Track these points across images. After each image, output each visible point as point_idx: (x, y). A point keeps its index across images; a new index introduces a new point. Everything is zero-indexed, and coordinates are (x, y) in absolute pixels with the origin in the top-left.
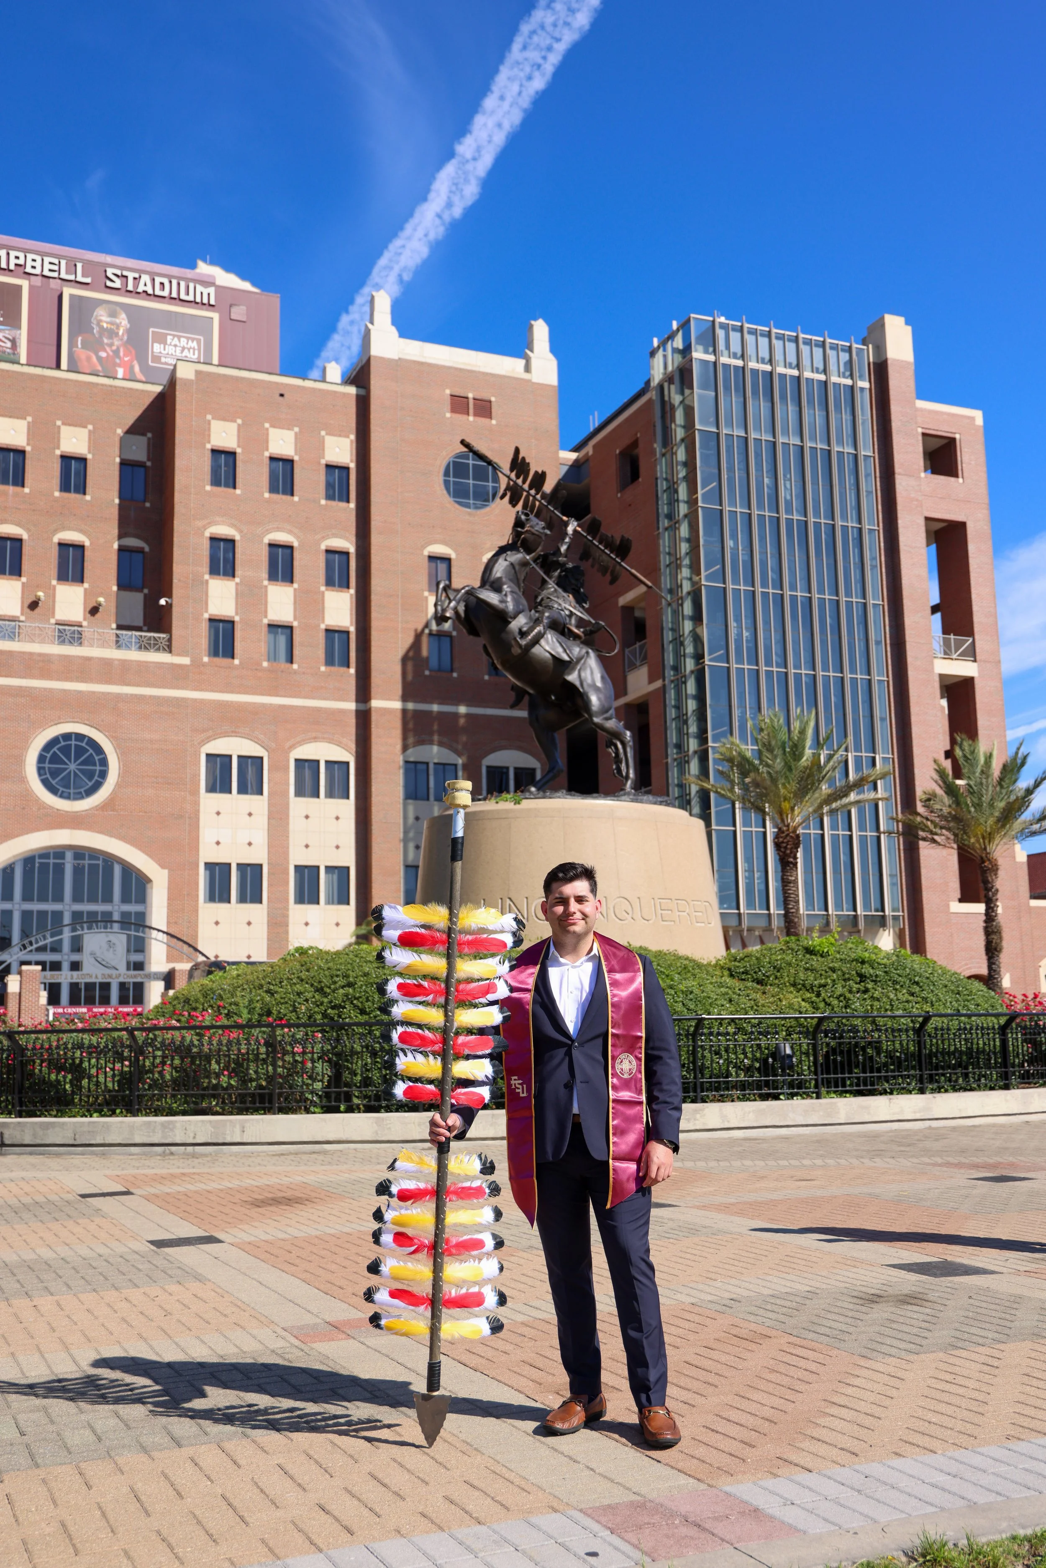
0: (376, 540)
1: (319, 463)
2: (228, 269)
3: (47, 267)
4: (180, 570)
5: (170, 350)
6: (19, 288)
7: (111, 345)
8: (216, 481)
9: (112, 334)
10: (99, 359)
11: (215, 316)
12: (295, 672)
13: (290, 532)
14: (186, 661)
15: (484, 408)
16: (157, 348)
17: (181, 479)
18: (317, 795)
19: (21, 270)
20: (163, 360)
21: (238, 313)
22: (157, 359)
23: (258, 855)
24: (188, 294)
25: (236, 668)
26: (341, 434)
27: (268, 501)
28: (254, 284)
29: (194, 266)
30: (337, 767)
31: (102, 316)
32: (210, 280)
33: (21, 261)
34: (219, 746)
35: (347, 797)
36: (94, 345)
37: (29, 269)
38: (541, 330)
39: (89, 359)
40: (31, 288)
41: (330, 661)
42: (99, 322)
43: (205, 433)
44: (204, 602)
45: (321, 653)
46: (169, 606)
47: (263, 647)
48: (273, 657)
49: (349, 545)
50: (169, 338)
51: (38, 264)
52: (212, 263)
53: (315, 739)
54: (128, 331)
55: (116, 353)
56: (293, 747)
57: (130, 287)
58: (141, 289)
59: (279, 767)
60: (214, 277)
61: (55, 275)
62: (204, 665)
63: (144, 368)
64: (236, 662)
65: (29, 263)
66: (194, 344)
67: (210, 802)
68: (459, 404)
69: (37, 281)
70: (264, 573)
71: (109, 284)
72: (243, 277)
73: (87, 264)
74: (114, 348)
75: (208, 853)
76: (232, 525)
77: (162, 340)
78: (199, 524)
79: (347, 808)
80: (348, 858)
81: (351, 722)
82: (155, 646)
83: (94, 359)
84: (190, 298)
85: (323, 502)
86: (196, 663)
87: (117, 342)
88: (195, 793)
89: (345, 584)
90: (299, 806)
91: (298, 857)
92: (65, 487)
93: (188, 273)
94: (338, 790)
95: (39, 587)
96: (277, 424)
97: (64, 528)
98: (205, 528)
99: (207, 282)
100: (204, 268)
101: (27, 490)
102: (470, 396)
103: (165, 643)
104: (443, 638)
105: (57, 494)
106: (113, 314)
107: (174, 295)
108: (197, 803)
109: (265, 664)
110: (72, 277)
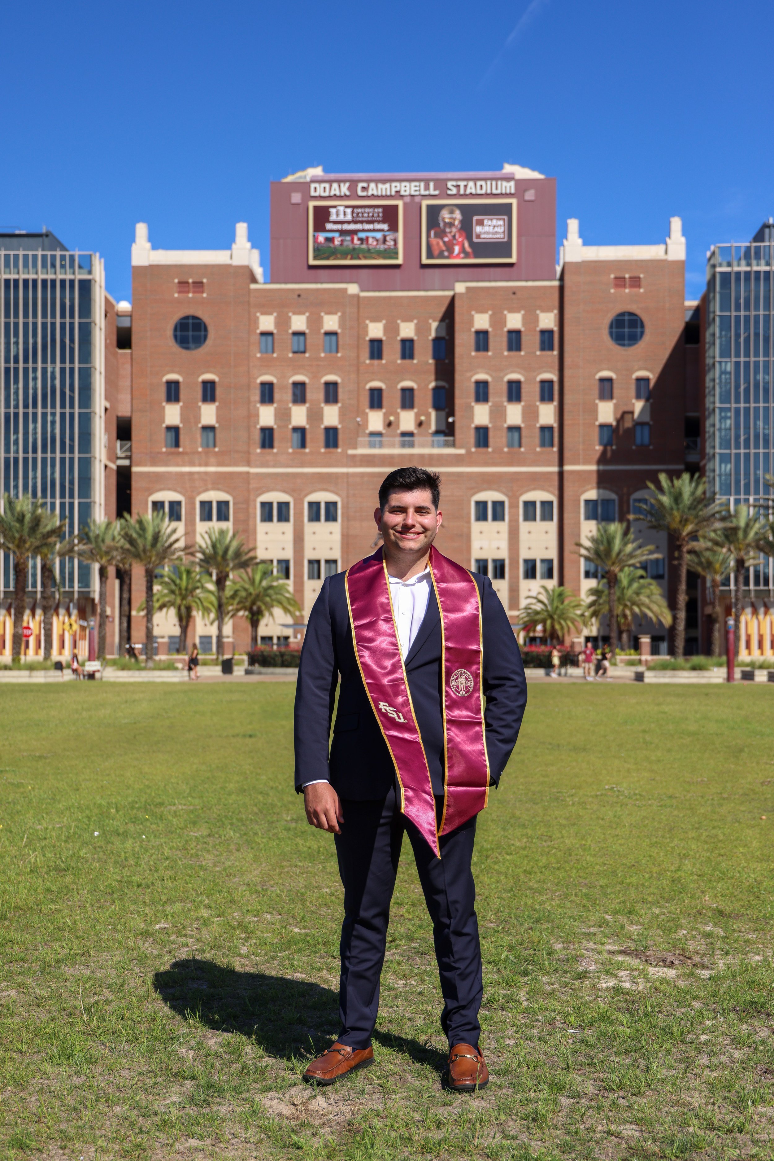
0: (567, 373)
1: (535, 330)
2: (523, 165)
3: (413, 189)
4: (459, 402)
5: (486, 229)
6: (396, 207)
7: (451, 232)
8: (478, 349)
9: (451, 225)
10: (444, 243)
11: (514, 201)
12: (522, 453)
13: (519, 373)
14: (462, 451)
15: (636, 282)
16: (478, 229)
17: (459, 350)
18: (534, 519)
19: (398, 195)
20: (482, 236)
21: (530, 195)
22: (478, 236)
23: (503, 554)
24: (497, 189)
25: (490, 453)
26: (549, 310)
27: (507, 357)
28: (541, 172)
29: (501, 168)
30: (547, 505)
31: (445, 215)
32: (511, 176)
33: (398, 189)
34: (482, 496)
35: (551, 519)
36: (440, 235)
37: (402, 193)
38: (676, 224)
39: (438, 244)
40: (405, 205)
41: (543, 445)
42: (444, 219)
43: (471, 321)
44: (471, 418)
45: (537, 440)
46: (454, 422)
47: (504, 440)
48: (510, 445)
49: (552, 376)
50: (486, 222)
51: (408, 189)
52: (513, 163)
53: (534, 489)
54: (462, 222)
55: (454, 237)
56: (521, 494)
57: (462, 192)
58: (468, 192)
59: (514, 506)
60: (513, 174)
61: (417, 193)
62: (472, 453)
63: (472, 244)
64: (490, 450)
65: (403, 189)
66: (501, 223)
67: (476, 527)
68: (620, 282)
69: (408, 199)
70: (505, 398)
71: (449, 192)
72: (533, 169)
73: (437, 181)
74: (453, 234)
75: (476, 554)
76: (487, 373)
77: (481, 223)
78: (468, 374)
79: (552, 526)
80: (553, 554)
81: (556, 478)
82: (446, 445)
83: (441, 243)
84: (499, 192)
85: (538, 353)
86: (469, 452)
87: (454, 230)
88: (469, 522)
89: (551, 399)
90: (524, 526)
91: (525, 554)
92: (404, 357)
93: (497, 174)
94: (547, 516)
95: (391, 414)
96: (511, 311)
97: (403, 380)
98: (471, 376)
99: (509, 178)
100: (508, 169)
101: (384, 362)
102: (627, 276)
103: (451, 442)
104: (605, 428)
105: (399, 361)
106: (452, 212)
107: (494, 183)
108: (469, 528)
109: (506, 450)
110: (427, 193)
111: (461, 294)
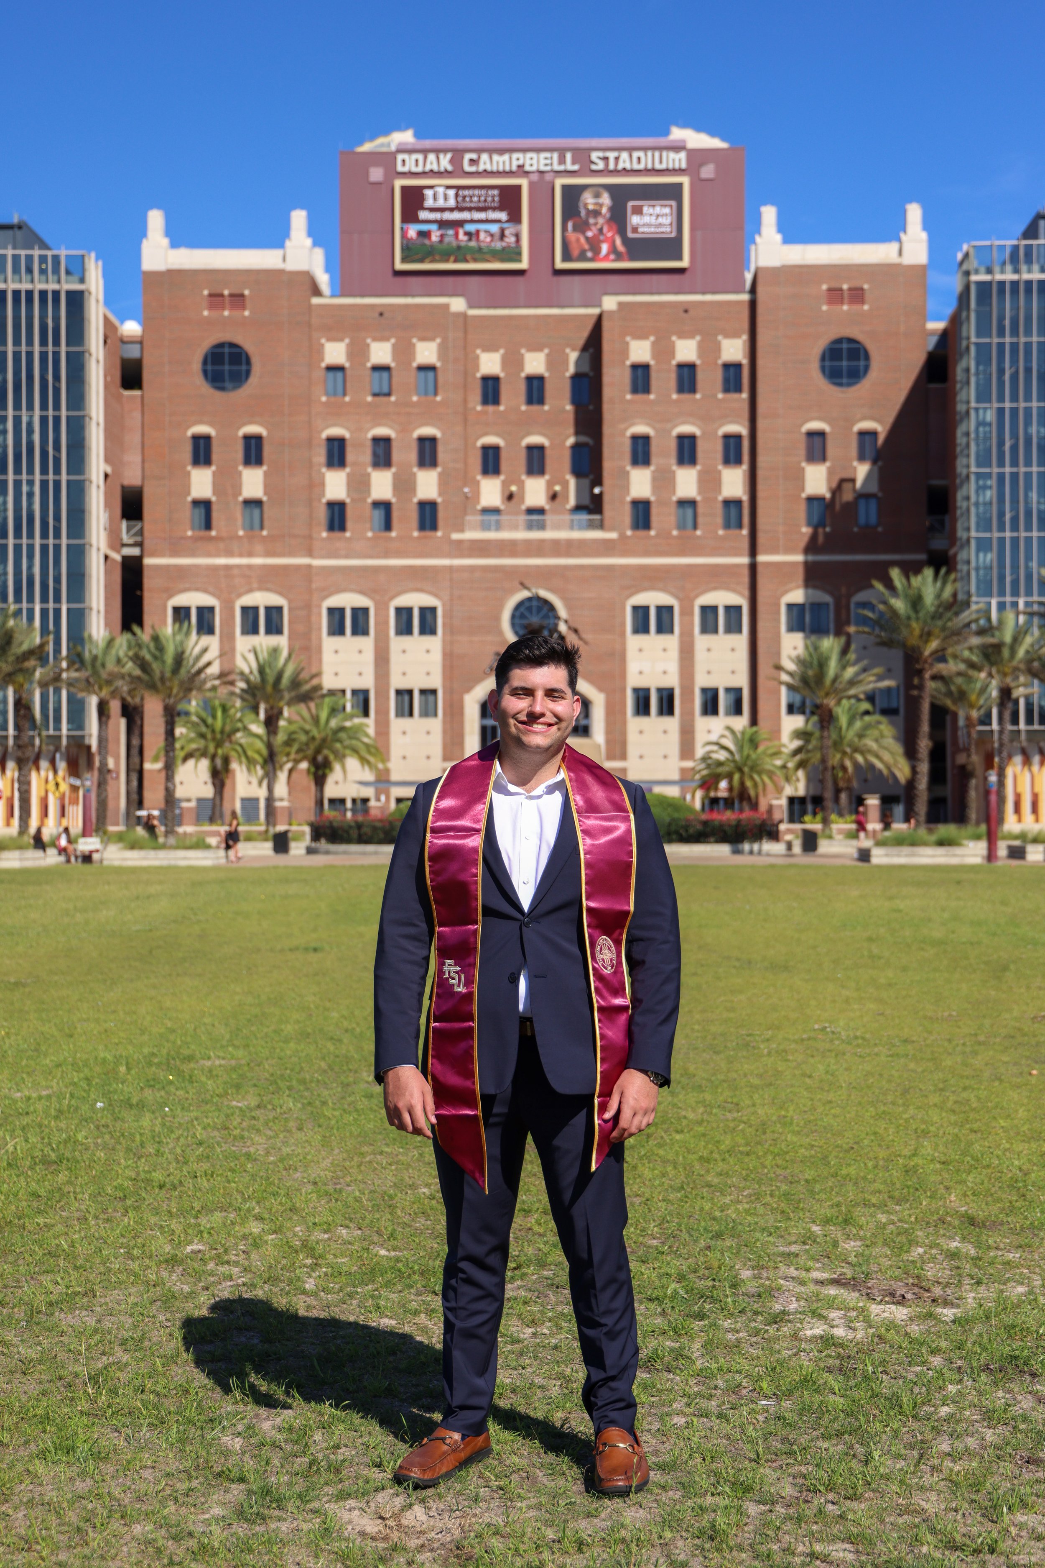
0: (761, 423)
1: (716, 364)
2: (698, 129)
3: (543, 162)
4: (608, 465)
5: (646, 219)
6: (518, 188)
7: (596, 224)
8: (635, 390)
9: (596, 213)
10: (587, 239)
11: (685, 180)
12: (698, 537)
13: (693, 424)
14: (613, 535)
15: (857, 295)
16: (635, 220)
17: (608, 392)
18: (716, 631)
19: (521, 171)
20: (641, 230)
21: (708, 171)
22: (635, 230)
23: (672, 680)
24: (661, 162)
25: (653, 537)
26: (735, 335)
27: (677, 401)
28: (723, 139)
29: (667, 133)
30: (733, 611)
31: (588, 200)
32: (681, 144)
33: (521, 162)
34: (640, 599)
35: (740, 631)
36: (582, 227)
37: (527, 168)
38: (914, 213)
39: (578, 240)
40: (531, 185)
41: (727, 526)
42: (586, 205)
43: (625, 351)
44: (626, 487)
45: (719, 520)
46: (601, 494)
47: (673, 520)
48: (681, 526)
49: (742, 429)
50: (645, 209)
51: (535, 162)
52: (684, 125)
53: (715, 589)
54: (611, 209)
55: (601, 230)
56: (697, 596)
57: (611, 166)
58: (620, 167)
59: (687, 612)
60: (684, 141)
61: (548, 168)
62: (628, 537)
64: (653, 533)
65: (528, 162)
66: (667, 210)
67: (634, 642)
68: (835, 295)
69: (535, 177)
70: (673, 460)
71: (594, 167)
72: (712, 134)
73: (575, 151)
74: (599, 226)
75: (634, 680)
76: (648, 424)
77: (638, 211)
78: (622, 426)
79: (741, 641)
80: (742, 681)
81: (746, 573)
82: (591, 526)
83: (582, 240)
84: (663, 166)
85: (720, 396)
86: (623, 536)
87: (601, 221)
88: (623, 635)
89: (738, 461)
90: (702, 642)
91: (702, 680)
92: (530, 401)
93: (661, 141)
94: (733, 627)
95: (513, 482)
96: (683, 335)
97: (529, 434)
98: (626, 429)
99: (678, 148)
100: (677, 134)
101: (502, 408)
102: (845, 287)
103: (598, 523)
104: (815, 502)
105: (524, 408)
106: (597, 196)
107: (657, 154)
108: (624, 644)
109: (675, 533)
110: (562, 168)
111: (611, 313)
